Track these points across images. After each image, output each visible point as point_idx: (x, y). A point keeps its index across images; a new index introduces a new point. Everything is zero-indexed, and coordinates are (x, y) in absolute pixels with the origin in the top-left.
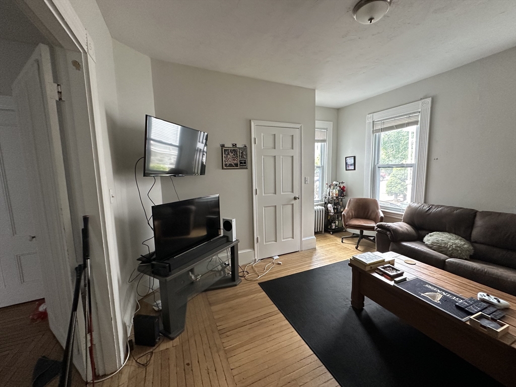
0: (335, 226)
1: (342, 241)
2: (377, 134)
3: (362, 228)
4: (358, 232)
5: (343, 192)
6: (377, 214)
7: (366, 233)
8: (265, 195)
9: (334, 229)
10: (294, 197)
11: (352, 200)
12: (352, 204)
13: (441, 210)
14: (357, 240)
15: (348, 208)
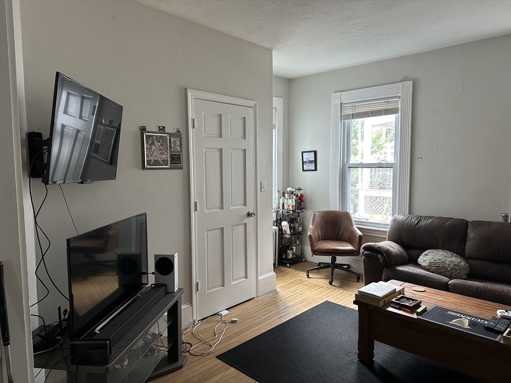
0: (293, 254)
1: (308, 276)
2: (346, 121)
3: (334, 253)
4: (327, 259)
5: (301, 202)
6: (353, 233)
7: (340, 260)
8: (208, 211)
9: (291, 259)
10: (246, 212)
11: (317, 214)
12: (318, 219)
13: (432, 223)
14: (330, 269)
15: (313, 225)
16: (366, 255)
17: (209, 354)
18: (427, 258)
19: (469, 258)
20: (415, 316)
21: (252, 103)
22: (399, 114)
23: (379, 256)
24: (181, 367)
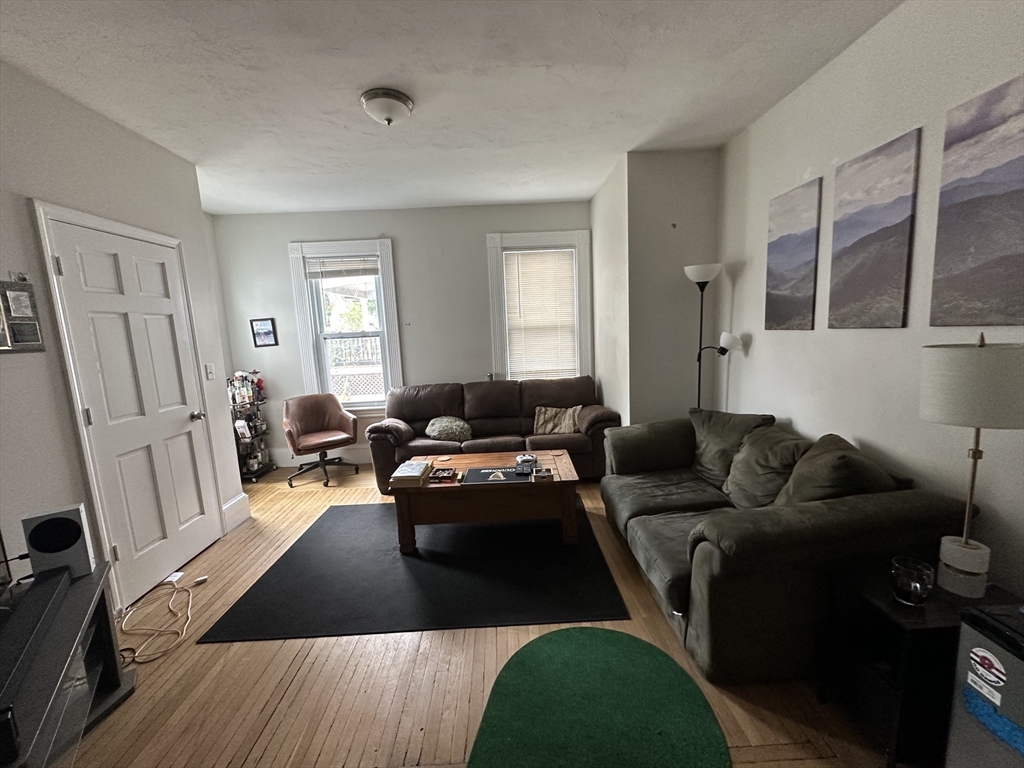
0: (259, 464)
1: (291, 486)
2: (313, 280)
3: (322, 448)
4: (315, 457)
5: (259, 389)
6: (343, 418)
7: (332, 454)
8: (115, 422)
9: (257, 471)
10: (188, 414)
11: (290, 402)
12: (292, 409)
13: (431, 390)
14: (319, 469)
15: (287, 417)
16: (373, 439)
17: (179, 646)
18: (435, 427)
19: (469, 419)
20: (457, 484)
21: (174, 242)
22: (380, 275)
23: (389, 436)
24: (132, 692)
